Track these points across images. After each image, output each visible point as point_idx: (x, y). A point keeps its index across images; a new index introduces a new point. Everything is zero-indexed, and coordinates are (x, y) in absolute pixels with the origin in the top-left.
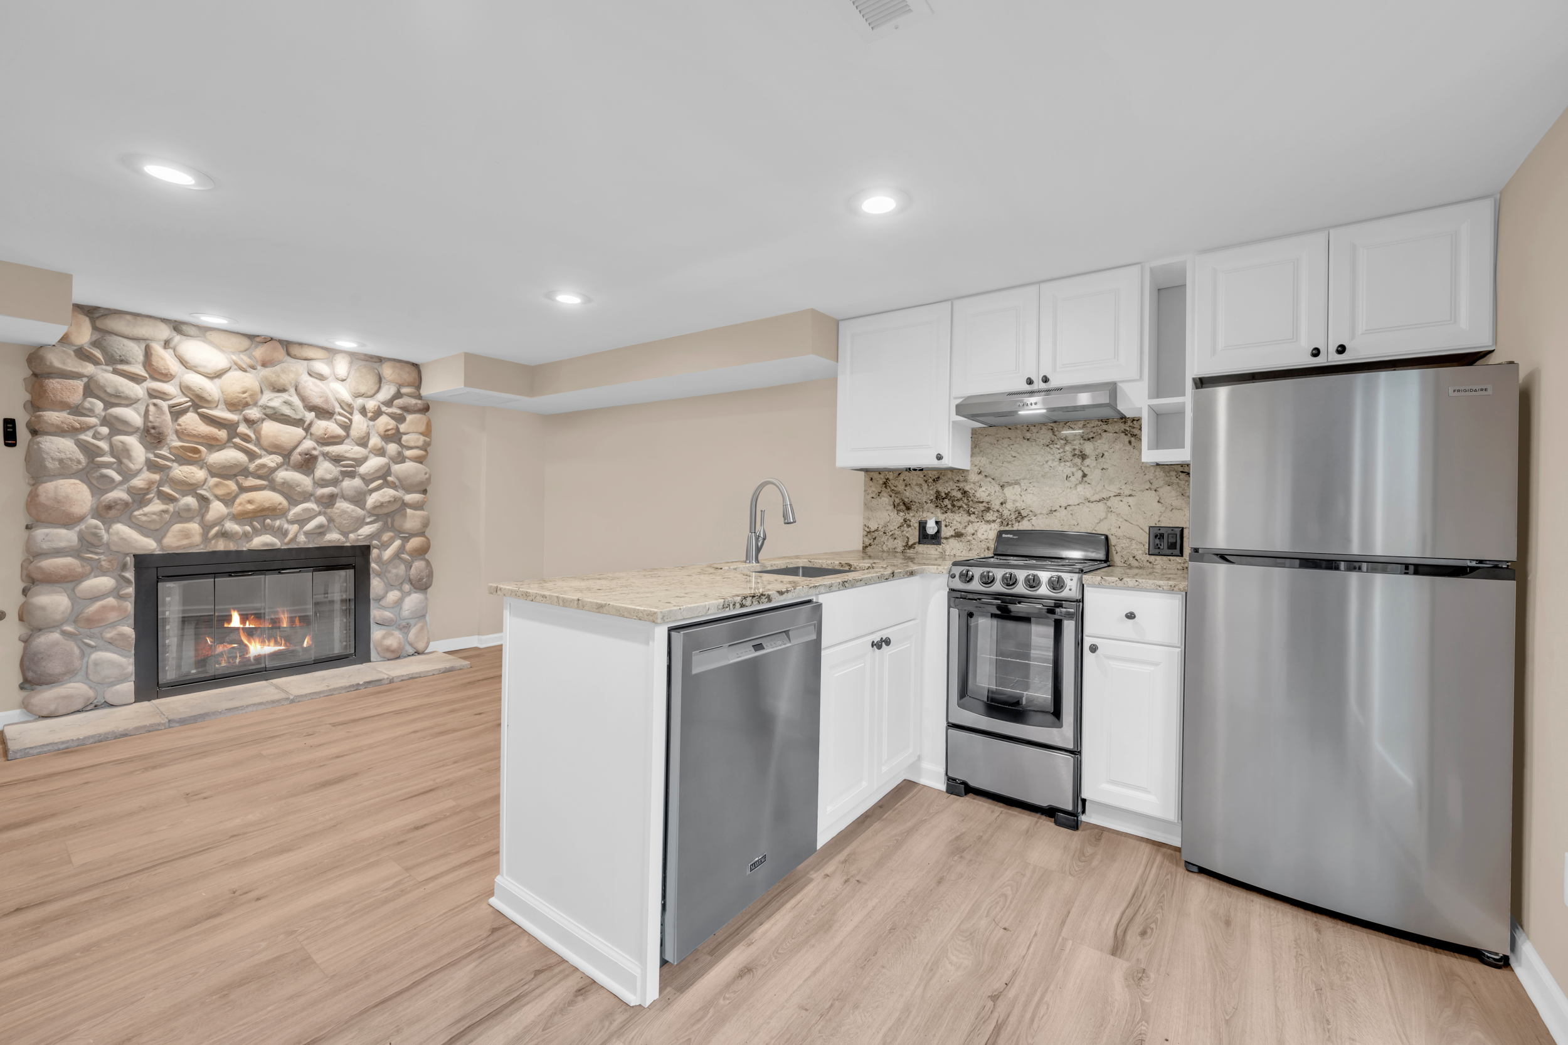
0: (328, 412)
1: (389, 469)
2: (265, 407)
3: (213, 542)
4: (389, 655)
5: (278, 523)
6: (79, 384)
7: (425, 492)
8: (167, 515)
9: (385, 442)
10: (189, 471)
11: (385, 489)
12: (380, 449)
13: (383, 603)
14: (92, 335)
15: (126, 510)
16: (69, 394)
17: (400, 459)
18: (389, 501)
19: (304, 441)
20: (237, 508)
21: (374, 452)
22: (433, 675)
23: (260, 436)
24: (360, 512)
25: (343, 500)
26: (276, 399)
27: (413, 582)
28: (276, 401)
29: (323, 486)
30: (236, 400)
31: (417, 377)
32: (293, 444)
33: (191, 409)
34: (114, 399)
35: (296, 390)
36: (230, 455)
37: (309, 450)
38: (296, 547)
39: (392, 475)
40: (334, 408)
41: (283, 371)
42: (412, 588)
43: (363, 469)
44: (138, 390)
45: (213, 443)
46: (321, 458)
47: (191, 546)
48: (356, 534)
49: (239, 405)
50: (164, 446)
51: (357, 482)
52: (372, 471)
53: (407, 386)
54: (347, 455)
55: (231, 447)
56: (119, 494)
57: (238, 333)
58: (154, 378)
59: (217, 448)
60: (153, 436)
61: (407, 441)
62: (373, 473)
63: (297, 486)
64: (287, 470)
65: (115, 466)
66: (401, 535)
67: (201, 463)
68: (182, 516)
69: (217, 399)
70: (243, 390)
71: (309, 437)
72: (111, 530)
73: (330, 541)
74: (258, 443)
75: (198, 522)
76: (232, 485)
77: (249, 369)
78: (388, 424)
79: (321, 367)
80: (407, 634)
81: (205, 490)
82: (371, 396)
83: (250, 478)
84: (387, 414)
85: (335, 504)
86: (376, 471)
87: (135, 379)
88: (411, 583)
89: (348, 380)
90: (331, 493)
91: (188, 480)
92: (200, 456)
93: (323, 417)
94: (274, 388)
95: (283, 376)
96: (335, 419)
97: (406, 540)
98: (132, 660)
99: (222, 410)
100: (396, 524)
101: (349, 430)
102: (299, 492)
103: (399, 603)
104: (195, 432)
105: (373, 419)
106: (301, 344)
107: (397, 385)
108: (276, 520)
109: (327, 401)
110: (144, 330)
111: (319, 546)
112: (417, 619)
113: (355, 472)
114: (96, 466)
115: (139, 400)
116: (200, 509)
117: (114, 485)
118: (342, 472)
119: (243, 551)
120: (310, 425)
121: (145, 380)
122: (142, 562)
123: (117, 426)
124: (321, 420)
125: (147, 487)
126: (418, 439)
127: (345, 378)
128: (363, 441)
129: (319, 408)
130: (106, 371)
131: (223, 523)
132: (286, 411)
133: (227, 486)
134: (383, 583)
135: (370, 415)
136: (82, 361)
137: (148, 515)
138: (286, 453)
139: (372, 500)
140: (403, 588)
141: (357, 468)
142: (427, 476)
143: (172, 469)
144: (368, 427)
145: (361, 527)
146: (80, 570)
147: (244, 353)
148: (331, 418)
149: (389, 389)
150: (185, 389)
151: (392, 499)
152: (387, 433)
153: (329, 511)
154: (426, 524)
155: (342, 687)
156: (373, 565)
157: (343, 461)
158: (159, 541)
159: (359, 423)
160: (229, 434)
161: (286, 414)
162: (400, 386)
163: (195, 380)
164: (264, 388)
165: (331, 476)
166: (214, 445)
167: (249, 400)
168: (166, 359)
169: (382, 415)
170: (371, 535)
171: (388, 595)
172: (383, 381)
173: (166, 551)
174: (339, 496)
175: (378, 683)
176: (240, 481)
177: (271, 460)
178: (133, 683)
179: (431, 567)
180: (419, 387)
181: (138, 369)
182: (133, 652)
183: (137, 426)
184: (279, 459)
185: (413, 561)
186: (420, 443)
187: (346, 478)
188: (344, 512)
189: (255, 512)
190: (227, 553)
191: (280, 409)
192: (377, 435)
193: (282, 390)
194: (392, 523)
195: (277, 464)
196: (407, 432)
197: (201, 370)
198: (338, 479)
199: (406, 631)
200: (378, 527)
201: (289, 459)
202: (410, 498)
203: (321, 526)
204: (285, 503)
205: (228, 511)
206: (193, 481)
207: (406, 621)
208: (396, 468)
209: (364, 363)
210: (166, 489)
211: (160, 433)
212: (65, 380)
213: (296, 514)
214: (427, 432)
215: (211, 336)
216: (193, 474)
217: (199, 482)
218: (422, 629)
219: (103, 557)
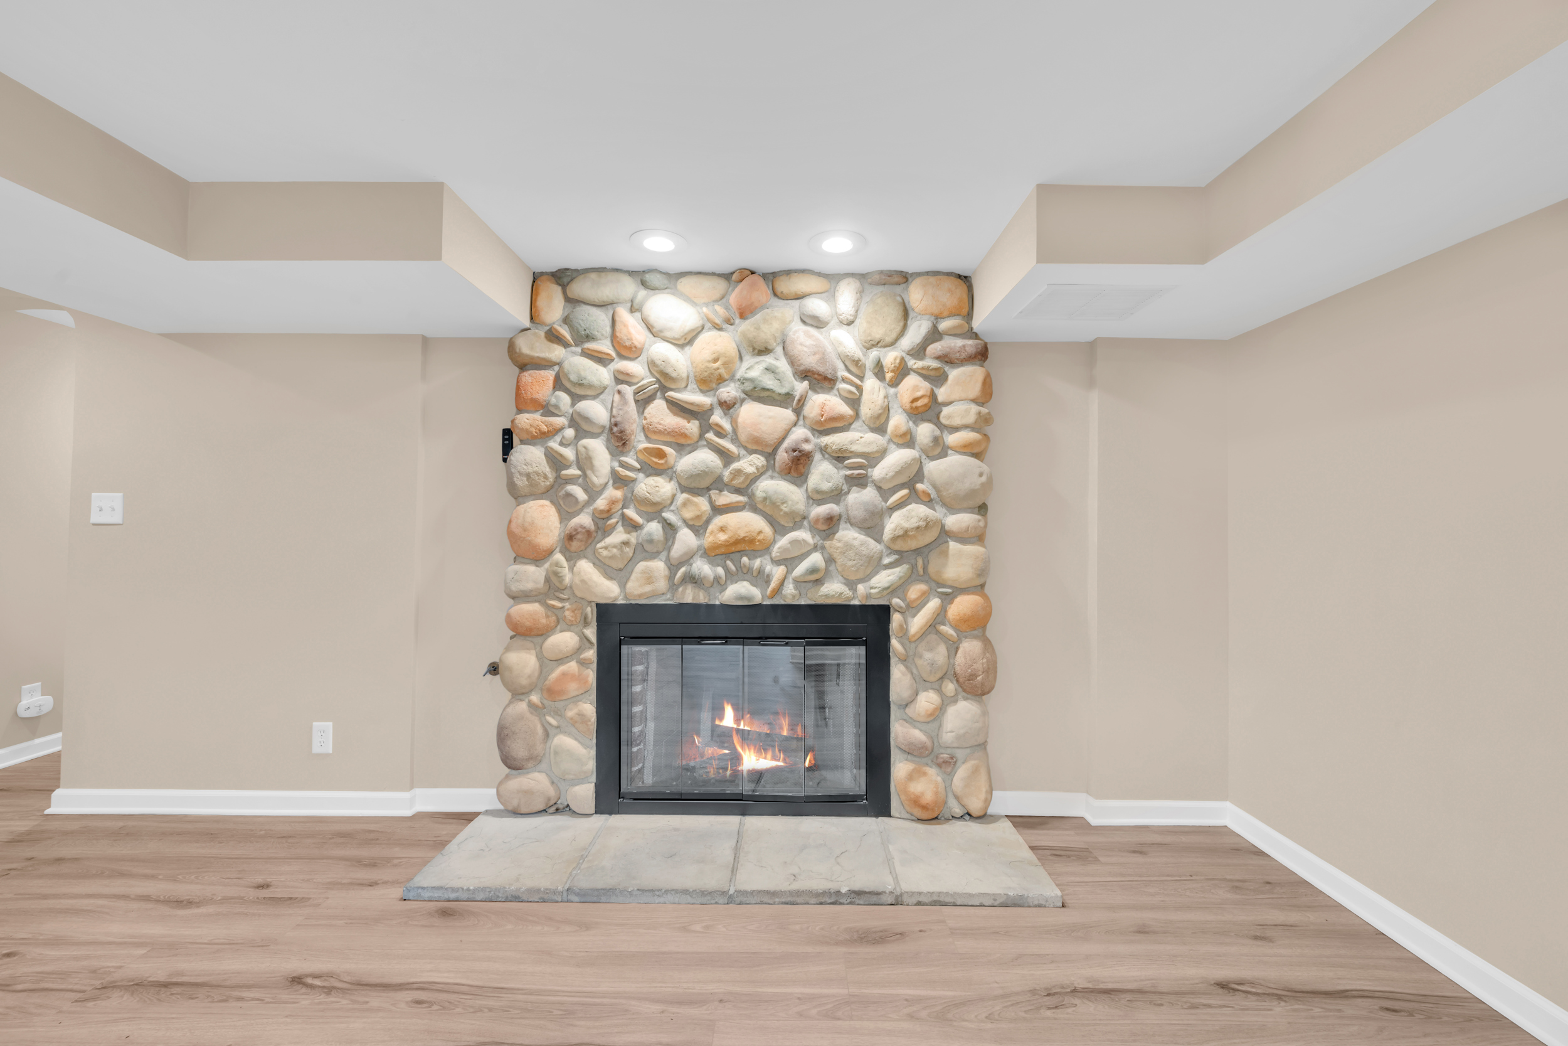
0: (826, 378)
1: (921, 468)
2: (743, 381)
3: (680, 589)
4: (919, 813)
5: (757, 563)
6: (549, 375)
7: (982, 509)
8: (628, 549)
9: (914, 422)
10: (654, 484)
11: (913, 506)
12: (904, 435)
13: (909, 711)
14: (564, 309)
15: (590, 542)
16: (538, 388)
17: (938, 449)
18: (918, 528)
19: (794, 429)
20: (708, 540)
21: (896, 440)
22: (981, 905)
23: (737, 426)
24: (873, 546)
25: (849, 525)
26: (756, 367)
27: (961, 680)
28: (754, 369)
29: (820, 502)
30: (706, 374)
31: (965, 296)
32: (777, 435)
33: (659, 393)
34: (579, 391)
35: (784, 348)
36: (703, 458)
37: (797, 443)
38: (783, 603)
39: (925, 480)
40: (835, 370)
41: (765, 321)
42: (960, 690)
43: (878, 472)
44: (602, 375)
45: (682, 441)
46: (818, 456)
47: (655, 595)
48: (867, 584)
49: (711, 381)
50: (630, 450)
51: (868, 495)
52: (891, 474)
53: (949, 317)
54: (854, 448)
55: (704, 446)
56: (584, 520)
57: (713, 274)
58: (622, 357)
59: (688, 449)
60: (619, 439)
61: (949, 417)
62: (893, 477)
63: (783, 503)
64: (772, 478)
65: (580, 480)
66: (940, 590)
67: (669, 471)
68: (646, 551)
69: (684, 375)
70: (714, 356)
71: (801, 422)
72: (575, 568)
73: (826, 596)
74: (735, 440)
75: (664, 559)
76: (703, 504)
77: (725, 326)
78: (916, 388)
79: (817, 306)
80: (951, 775)
81: (672, 511)
82: (892, 344)
83: (725, 493)
84: (916, 372)
85: (838, 532)
86: (898, 473)
87: (601, 359)
88: (958, 681)
89: (857, 322)
90: (829, 514)
91: (651, 497)
92: (666, 461)
93: (822, 388)
94: (754, 349)
95: (765, 327)
96: (838, 390)
97: (947, 599)
98: (593, 752)
99: (693, 391)
100: (931, 569)
101: (859, 405)
102: (786, 513)
103: (937, 715)
104: (660, 427)
105: (895, 383)
106: (788, 273)
107: (933, 318)
108: (756, 557)
109: (823, 360)
110: (607, 290)
111: (813, 603)
112: (968, 751)
113: (866, 476)
114: (564, 482)
115: (605, 388)
116: (666, 539)
117: (579, 507)
118: (847, 477)
119: (714, 605)
120: (802, 401)
121: (612, 360)
122: (606, 613)
123: (581, 426)
124: (818, 393)
125: (607, 508)
126: (967, 411)
127: (852, 318)
128: (878, 422)
129: (813, 373)
130: (575, 353)
131: (691, 561)
132: (769, 382)
133: (696, 505)
134: (909, 676)
135: (889, 376)
136: (550, 343)
137: (609, 549)
138: (770, 450)
139: (894, 523)
140: (943, 689)
141: (869, 470)
142: (984, 479)
143: (637, 482)
144: (886, 397)
145: (877, 573)
146: (544, 621)
147: (720, 303)
148: (832, 388)
149: (920, 326)
150: (652, 365)
151: (923, 524)
152: (915, 404)
153: (827, 543)
154: (983, 571)
155: (810, 892)
156: (895, 643)
157: (849, 458)
158: (623, 585)
159: (873, 391)
160: (701, 426)
161: (768, 387)
162: (938, 318)
163: (662, 350)
164: (743, 352)
165: (830, 484)
166: (683, 445)
167: (722, 371)
168: (632, 328)
169: (908, 374)
170: (888, 588)
171: (918, 697)
172: (911, 314)
173: (630, 600)
174: (843, 518)
175: (874, 899)
176: (713, 497)
177: (749, 463)
178: (594, 784)
179: (993, 652)
180: (969, 316)
181: (604, 346)
182: (594, 741)
183: (601, 424)
184: (759, 460)
185: (960, 640)
186: (971, 419)
187: (855, 488)
188: (848, 546)
189: (727, 546)
190: (695, 607)
191: (761, 381)
192: (900, 410)
193: (764, 351)
194: (925, 569)
195: (757, 469)
196: (950, 400)
197: (668, 334)
198: (842, 490)
199: (949, 770)
200: (902, 574)
201: (774, 459)
202: (957, 521)
203: (813, 570)
204: (768, 530)
205: (699, 543)
206: (656, 499)
207: (949, 751)
208: (932, 468)
209: (881, 288)
210: (631, 513)
211: (621, 432)
212: (537, 371)
213: (784, 550)
214: (986, 395)
215: (685, 284)
216: (657, 489)
217: (663, 500)
218: (975, 771)
219: (567, 605)
